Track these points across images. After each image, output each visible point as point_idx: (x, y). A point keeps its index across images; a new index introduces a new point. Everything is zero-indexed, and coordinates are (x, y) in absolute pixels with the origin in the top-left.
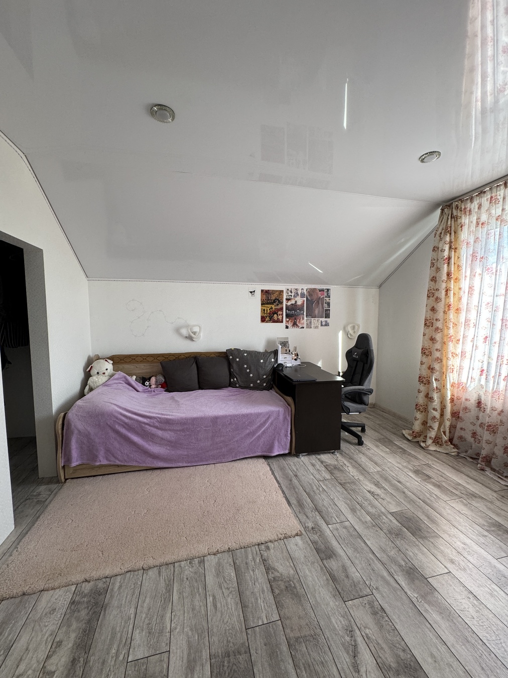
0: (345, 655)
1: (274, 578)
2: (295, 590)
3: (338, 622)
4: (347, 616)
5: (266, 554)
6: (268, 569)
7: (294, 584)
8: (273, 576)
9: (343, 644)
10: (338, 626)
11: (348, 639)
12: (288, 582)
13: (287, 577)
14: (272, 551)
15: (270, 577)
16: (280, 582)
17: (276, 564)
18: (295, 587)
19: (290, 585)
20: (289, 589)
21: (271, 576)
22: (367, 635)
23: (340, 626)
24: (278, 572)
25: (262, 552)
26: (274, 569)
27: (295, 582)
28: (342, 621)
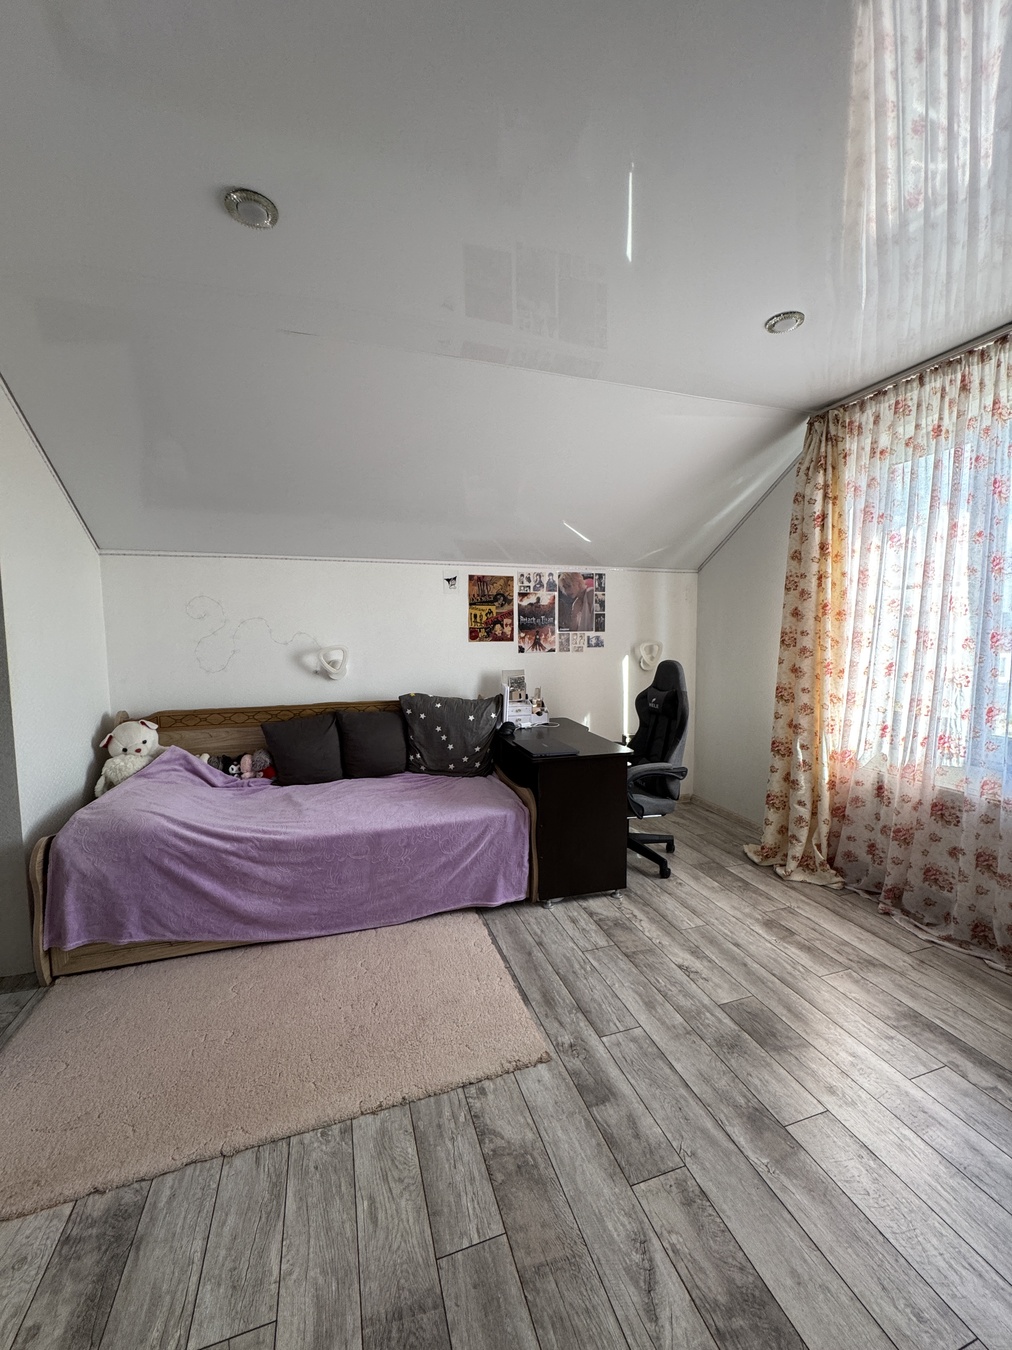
0: (632, 1289)
1: (494, 1151)
2: (535, 1172)
3: (618, 1227)
4: (635, 1213)
5: (478, 1105)
6: (483, 1133)
7: (534, 1160)
8: (492, 1146)
9: (627, 1270)
10: (619, 1235)
11: (637, 1257)
12: (522, 1155)
13: (521, 1147)
14: (491, 1097)
15: (486, 1151)
16: (506, 1159)
17: (500, 1123)
18: (536, 1166)
19: (526, 1163)
20: (523, 1170)
21: (488, 1147)
22: (673, 1246)
23: (623, 1234)
24: (503, 1138)
25: (470, 1100)
26: (495, 1133)
27: (535, 1154)
28: (627, 1223)
